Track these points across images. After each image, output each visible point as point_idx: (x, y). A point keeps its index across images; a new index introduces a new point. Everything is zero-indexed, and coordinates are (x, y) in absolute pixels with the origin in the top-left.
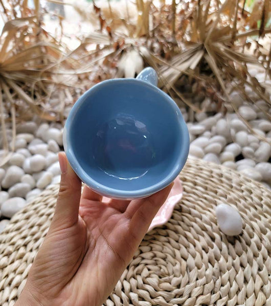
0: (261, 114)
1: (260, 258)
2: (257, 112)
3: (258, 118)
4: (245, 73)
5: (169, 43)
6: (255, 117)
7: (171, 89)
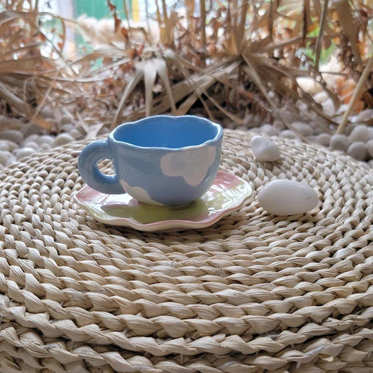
0: (318, 130)
2: (314, 128)
4: (296, 86)
6: (312, 133)
7: (203, 95)
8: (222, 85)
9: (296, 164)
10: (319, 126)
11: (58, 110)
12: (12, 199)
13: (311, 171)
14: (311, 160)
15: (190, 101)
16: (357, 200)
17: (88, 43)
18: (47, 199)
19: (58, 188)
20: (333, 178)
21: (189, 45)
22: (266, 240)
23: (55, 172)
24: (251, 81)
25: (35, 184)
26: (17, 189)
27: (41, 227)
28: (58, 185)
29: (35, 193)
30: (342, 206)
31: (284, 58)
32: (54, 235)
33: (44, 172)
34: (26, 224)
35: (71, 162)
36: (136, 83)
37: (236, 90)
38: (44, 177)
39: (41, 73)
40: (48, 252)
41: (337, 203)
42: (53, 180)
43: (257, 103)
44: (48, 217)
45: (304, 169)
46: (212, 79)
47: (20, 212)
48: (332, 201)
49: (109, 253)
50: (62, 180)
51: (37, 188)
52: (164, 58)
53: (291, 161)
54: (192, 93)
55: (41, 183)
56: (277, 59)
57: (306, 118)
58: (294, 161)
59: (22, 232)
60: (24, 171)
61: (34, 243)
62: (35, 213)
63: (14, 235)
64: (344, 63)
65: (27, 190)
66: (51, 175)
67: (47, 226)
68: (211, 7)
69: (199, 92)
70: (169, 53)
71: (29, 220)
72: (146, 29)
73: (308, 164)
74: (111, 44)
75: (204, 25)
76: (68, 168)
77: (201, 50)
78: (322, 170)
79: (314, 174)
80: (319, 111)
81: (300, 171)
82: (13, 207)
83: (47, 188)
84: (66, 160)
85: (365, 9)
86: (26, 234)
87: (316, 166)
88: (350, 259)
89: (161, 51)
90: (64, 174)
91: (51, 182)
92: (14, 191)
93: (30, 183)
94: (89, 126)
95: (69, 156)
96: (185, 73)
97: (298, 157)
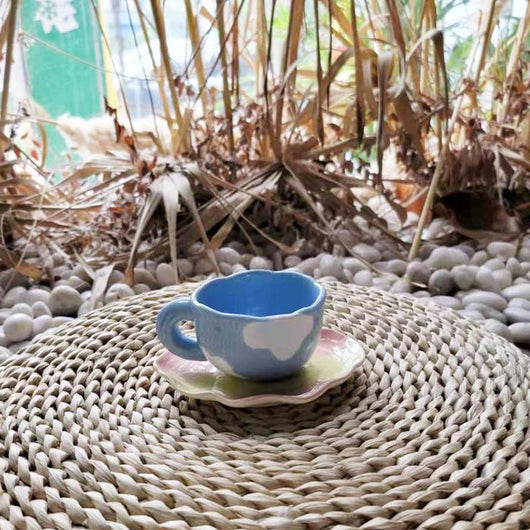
0: (386, 253)
1: (403, 346)
2: (381, 251)
3: (384, 259)
4: (351, 198)
5: (226, 163)
6: (380, 258)
7: (240, 219)
8: (263, 204)
9: (394, 330)
10: (386, 249)
11: (44, 246)
12: (38, 425)
13: (415, 339)
14: (410, 321)
15: (226, 229)
16: (485, 381)
17: (73, 149)
18: (86, 417)
19: (94, 396)
20: (445, 349)
21: (214, 153)
22: (393, 454)
23: (85, 370)
24: (294, 192)
25: (63, 394)
26: (39, 405)
27: (92, 469)
28: (94, 391)
29: (67, 410)
30: (469, 391)
31: (332, 162)
32: (113, 481)
33: (69, 372)
34: (69, 465)
35: (102, 352)
36: (152, 210)
37: (282, 211)
38: (70, 379)
39: (18, 201)
40: (114, 511)
41: (463, 388)
42: (84, 383)
43: (309, 224)
44: (96, 450)
45: (405, 337)
46: (250, 197)
47: (56, 445)
48: (455, 385)
49: (197, 503)
50: (97, 382)
51: (67, 400)
52: (185, 174)
53: (386, 325)
54: (227, 217)
55: (69, 392)
56: (324, 164)
57: (366, 237)
58: (389, 324)
59: (66, 480)
60: (40, 372)
61: (89, 499)
62: (75, 443)
63: (57, 487)
64: (405, 163)
65: (54, 406)
66: (80, 376)
67: (100, 466)
68: (238, 104)
69: (235, 215)
70: (192, 167)
71: (70, 457)
72: (155, 134)
73: (408, 329)
74: (109, 154)
75: (231, 127)
76: (100, 362)
77: (229, 159)
78: (428, 336)
79: (419, 342)
80: (383, 228)
81: (400, 339)
82: (43, 439)
83: (80, 398)
84: (94, 349)
85: (424, 100)
86: (73, 484)
87: (419, 331)
88: (505, 477)
89: (180, 164)
90: (97, 372)
91: (82, 386)
92: (36, 410)
93: (56, 394)
94: (95, 270)
95: (97, 342)
96: (213, 190)
97: (393, 319)
